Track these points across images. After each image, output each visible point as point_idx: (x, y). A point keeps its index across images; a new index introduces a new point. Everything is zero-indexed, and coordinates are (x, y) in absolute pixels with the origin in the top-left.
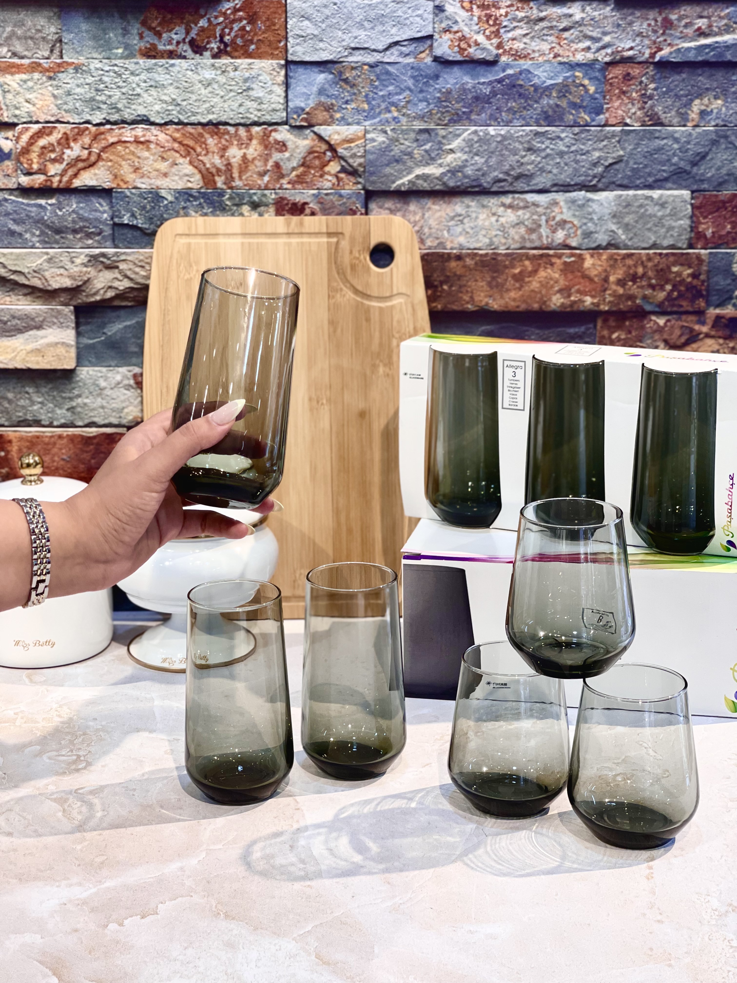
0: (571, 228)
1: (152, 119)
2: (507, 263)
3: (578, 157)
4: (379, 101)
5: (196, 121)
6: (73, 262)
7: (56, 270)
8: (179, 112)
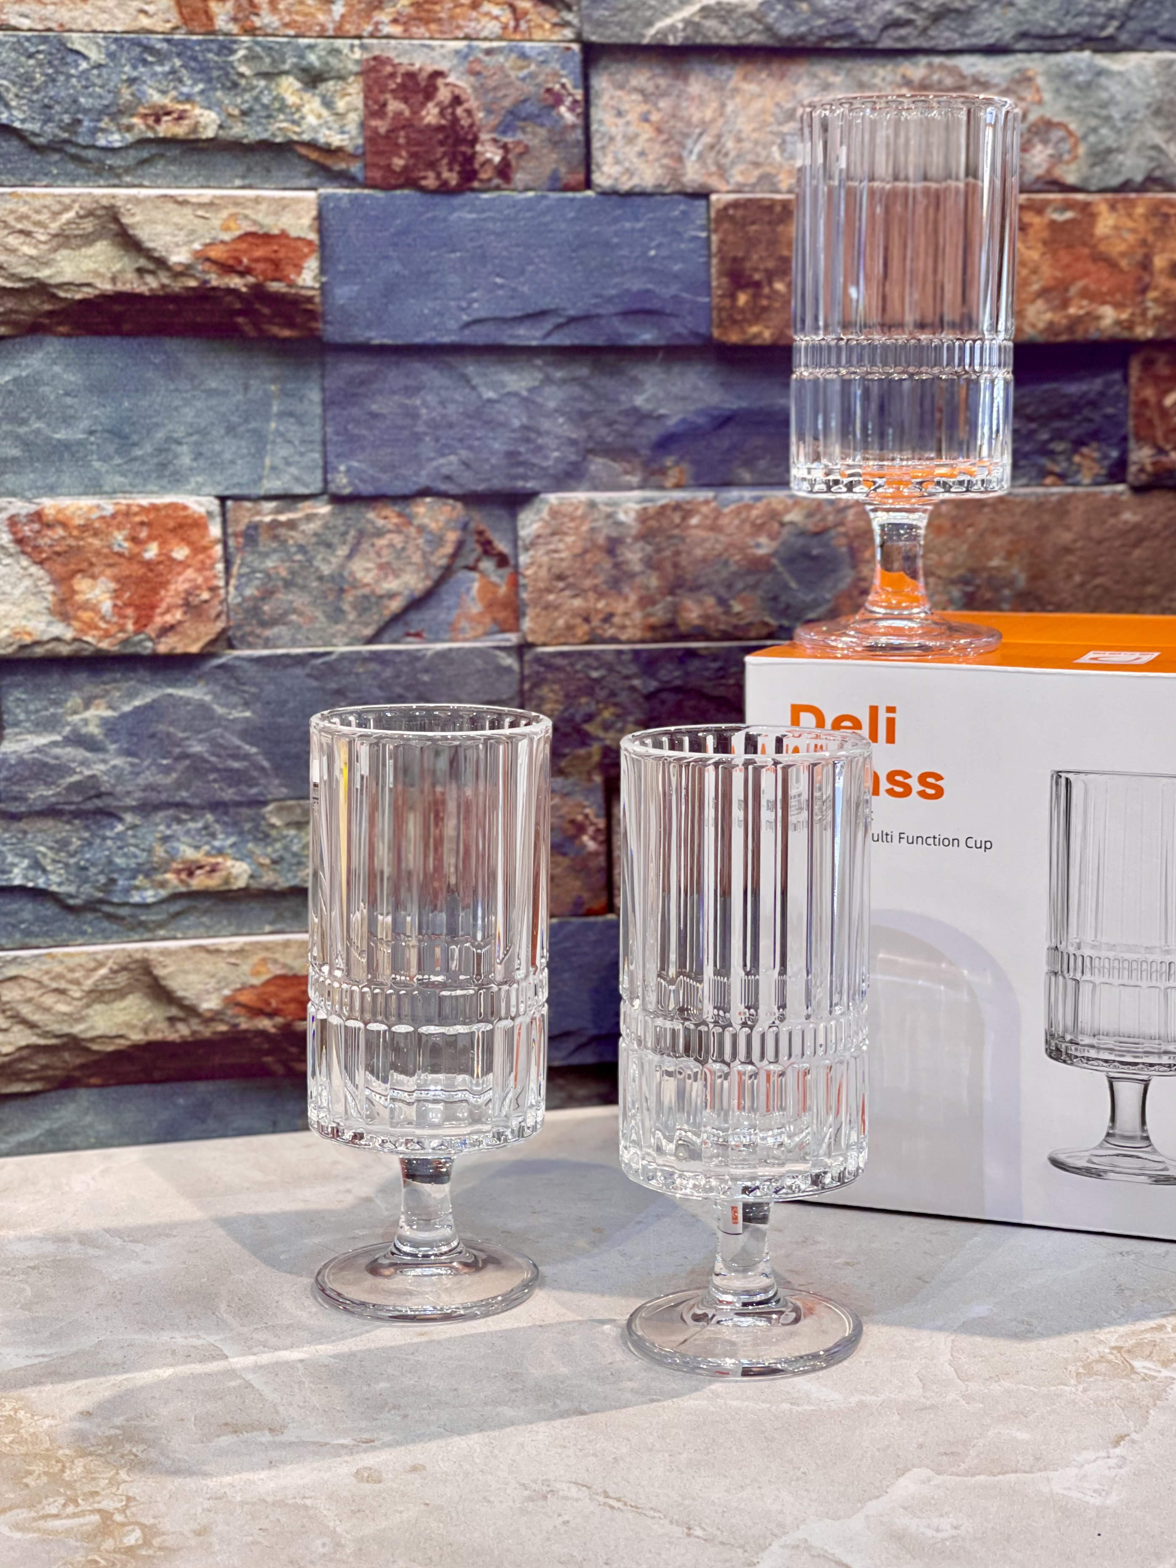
0: (1062, 140)
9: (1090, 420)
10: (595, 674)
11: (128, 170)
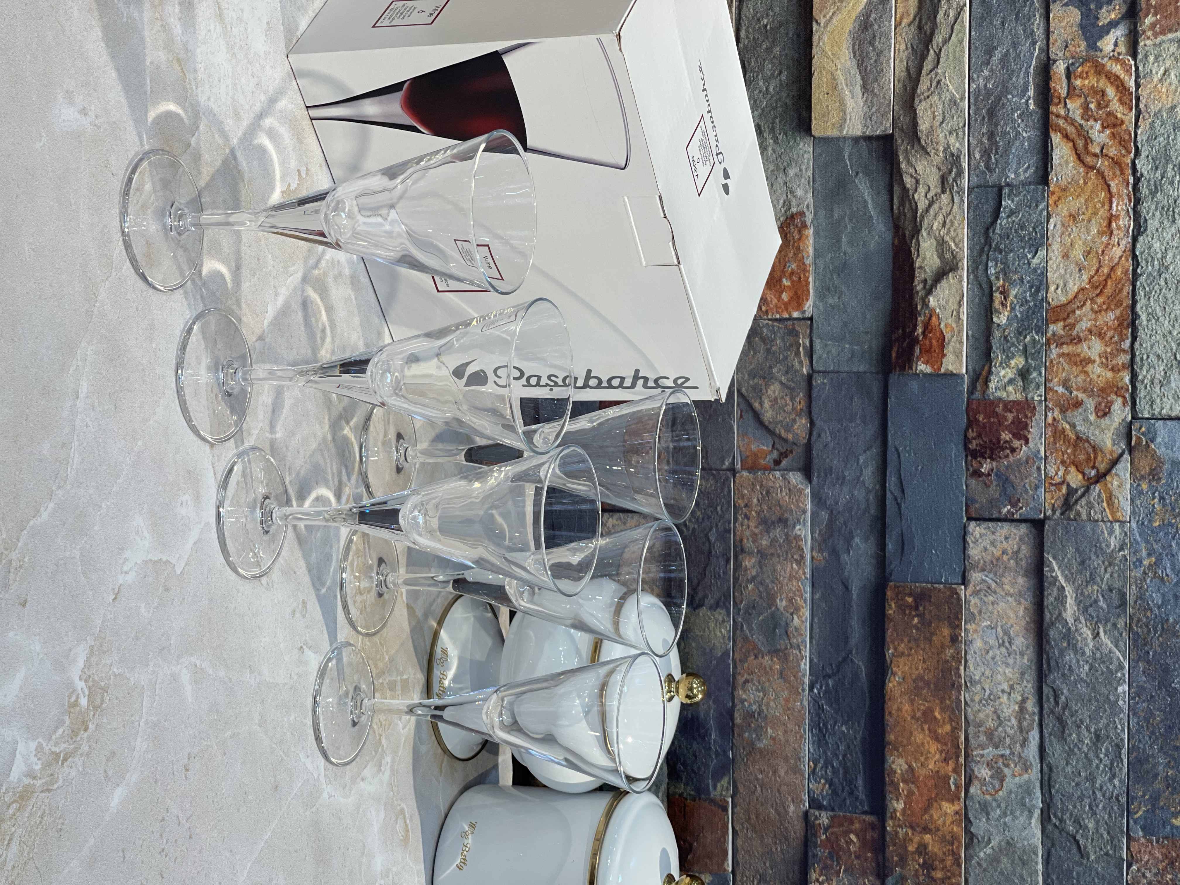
0: (994, 786)
1: (1141, 239)
2: (947, 702)
3: (1087, 801)
4: (1163, 541)
5: (1137, 297)
6: (950, 133)
7: (941, 111)
8: (1150, 274)
9: (843, 791)
10: (719, 508)
11: (976, 277)
